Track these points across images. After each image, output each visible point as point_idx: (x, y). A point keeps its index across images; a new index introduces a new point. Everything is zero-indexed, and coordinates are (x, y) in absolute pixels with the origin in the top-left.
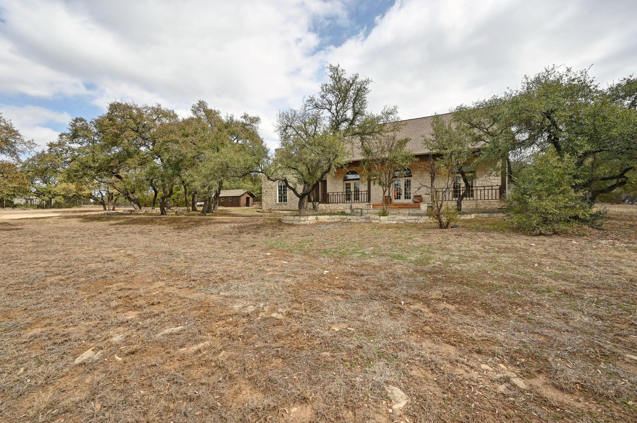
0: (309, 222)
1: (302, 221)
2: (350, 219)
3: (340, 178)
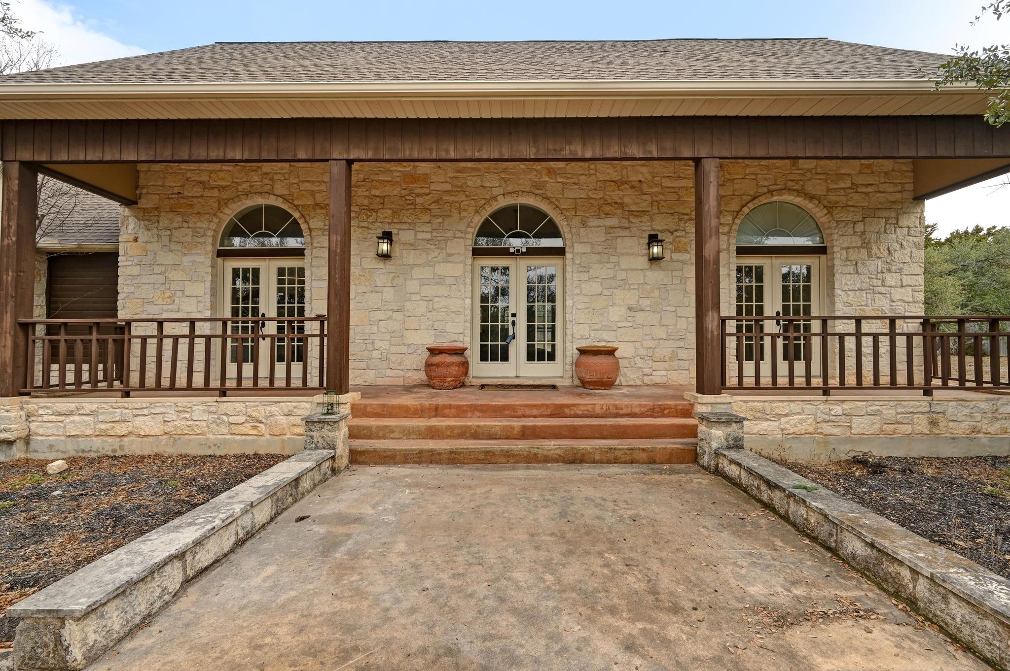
3: (195, 238)
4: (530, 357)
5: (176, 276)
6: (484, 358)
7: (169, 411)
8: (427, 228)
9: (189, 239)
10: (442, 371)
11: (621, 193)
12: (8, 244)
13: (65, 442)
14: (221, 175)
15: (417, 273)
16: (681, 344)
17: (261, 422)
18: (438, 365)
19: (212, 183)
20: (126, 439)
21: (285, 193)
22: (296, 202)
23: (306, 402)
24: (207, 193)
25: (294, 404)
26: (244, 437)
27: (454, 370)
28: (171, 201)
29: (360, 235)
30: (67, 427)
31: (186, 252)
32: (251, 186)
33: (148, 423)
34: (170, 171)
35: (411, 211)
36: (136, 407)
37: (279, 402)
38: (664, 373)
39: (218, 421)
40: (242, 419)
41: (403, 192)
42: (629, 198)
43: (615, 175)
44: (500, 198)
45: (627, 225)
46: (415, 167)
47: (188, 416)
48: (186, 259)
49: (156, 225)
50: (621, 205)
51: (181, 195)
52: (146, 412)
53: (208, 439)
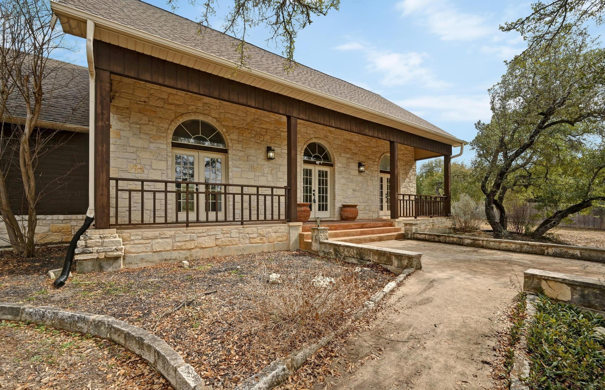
3: (159, 133)
4: (319, 209)
5: (145, 155)
7: (218, 233)
9: (154, 132)
11: (351, 145)
12: (102, 126)
13: (153, 256)
14: (177, 97)
15: (282, 168)
16: (366, 204)
17: (264, 236)
18: (303, 211)
19: (170, 101)
20: (193, 251)
21: (217, 117)
22: (223, 123)
23: (283, 226)
24: (166, 106)
25: (278, 227)
26: (257, 244)
28: (139, 106)
29: (257, 147)
30: (154, 246)
31: (152, 141)
32: (197, 109)
33: (207, 241)
34: (138, 86)
35: (279, 139)
36: (200, 232)
37: (272, 226)
38: (362, 215)
39: (244, 237)
40: (255, 235)
41: (275, 128)
42: (353, 146)
43: (349, 138)
44: (314, 139)
45: (352, 158)
46: (280, 117)
47: (229, 235)
48: (152, 146)
49: (128, 119)
50: (351, 149)
51: (146, 104)
52: (205, 234)
53: (239, 247)
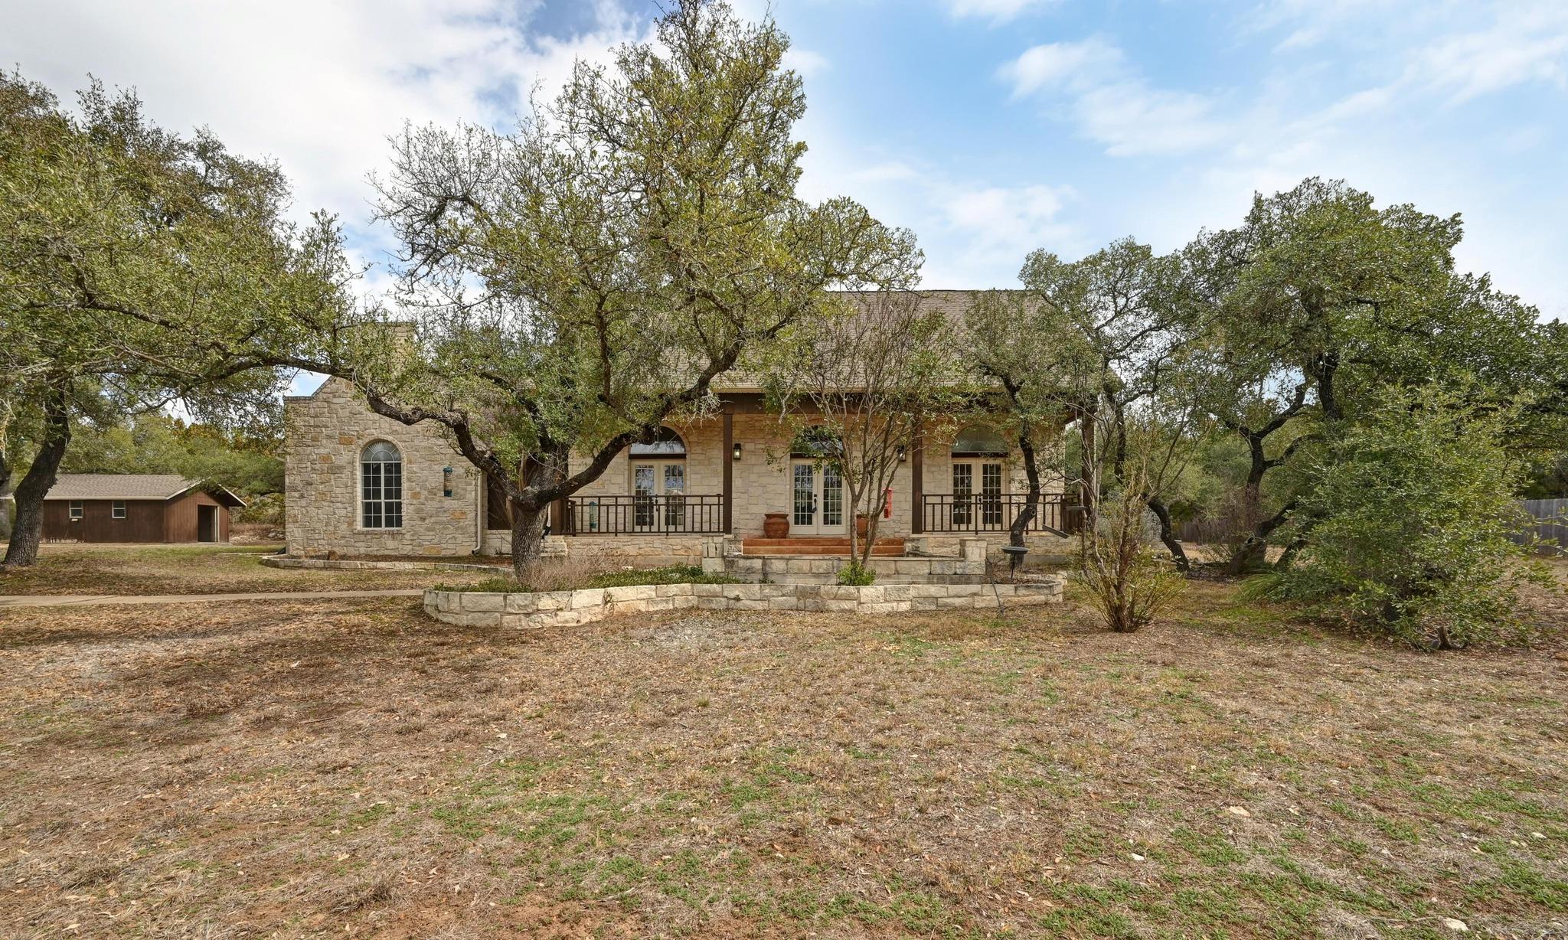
0: (574, 615)
1: (545, 612)
2: (737, 599)
4: (826, 522)
6: (797, 523)
7: (642, 543)
8: (762, 441)
10: (775, 527)
15: (756, 469)
18: (773, 524)
26: (680, 557)
27: (782, 527)
35: (752, 431)
39: (667, 548)
